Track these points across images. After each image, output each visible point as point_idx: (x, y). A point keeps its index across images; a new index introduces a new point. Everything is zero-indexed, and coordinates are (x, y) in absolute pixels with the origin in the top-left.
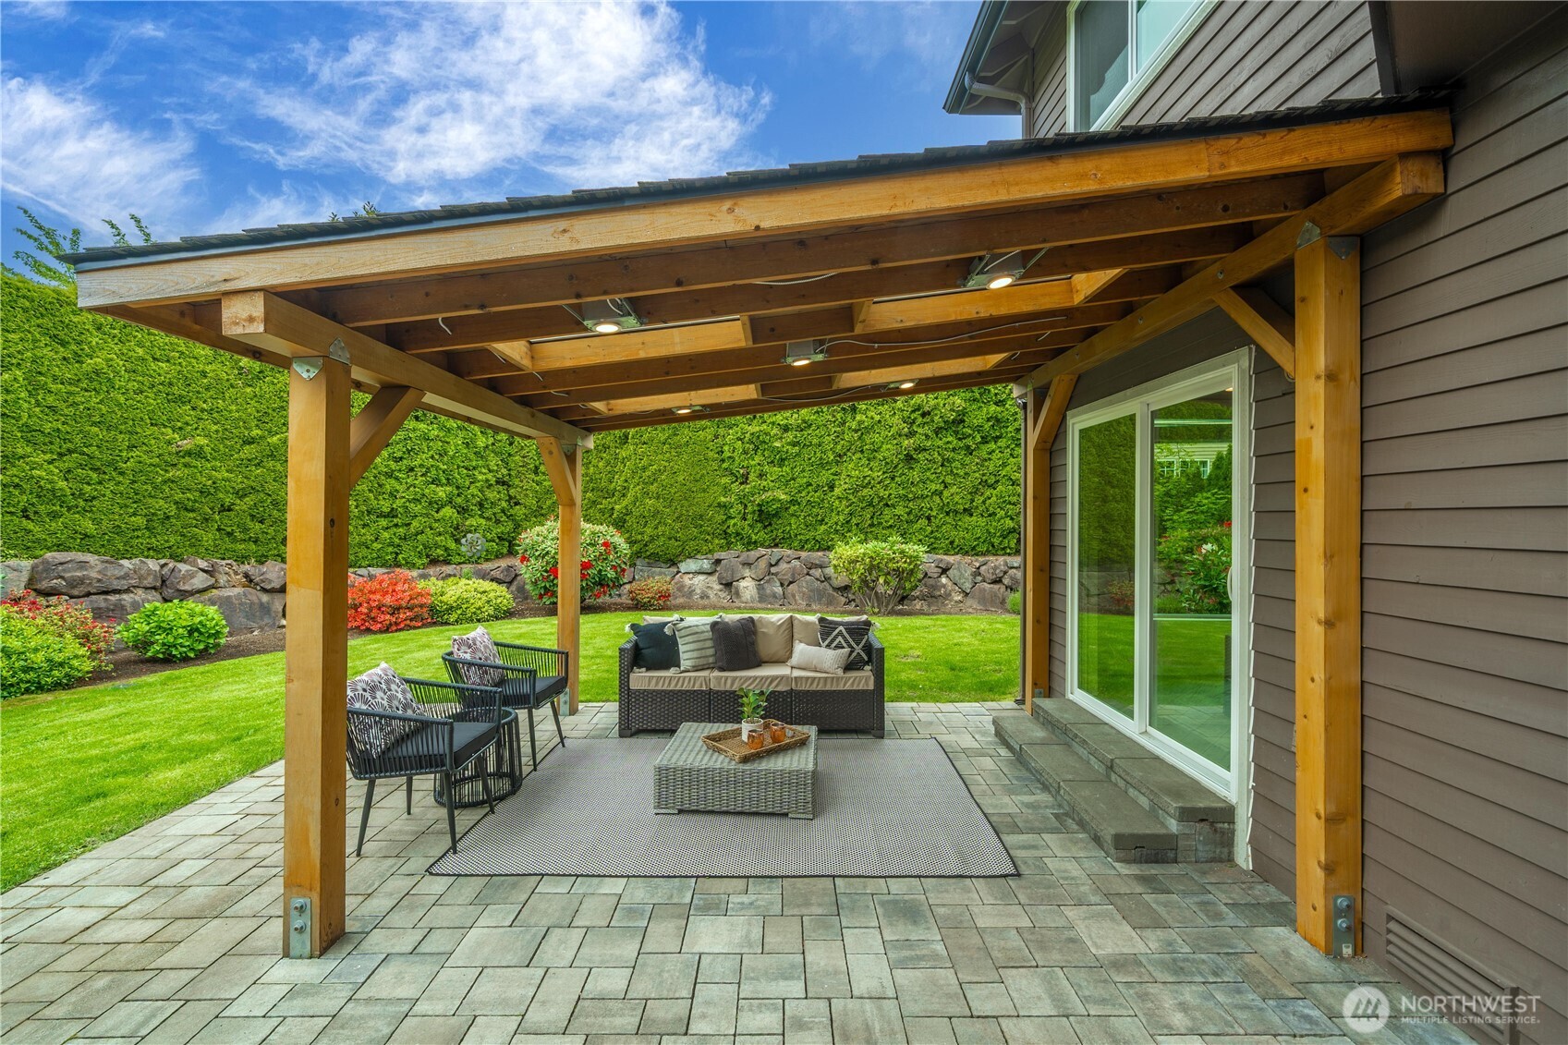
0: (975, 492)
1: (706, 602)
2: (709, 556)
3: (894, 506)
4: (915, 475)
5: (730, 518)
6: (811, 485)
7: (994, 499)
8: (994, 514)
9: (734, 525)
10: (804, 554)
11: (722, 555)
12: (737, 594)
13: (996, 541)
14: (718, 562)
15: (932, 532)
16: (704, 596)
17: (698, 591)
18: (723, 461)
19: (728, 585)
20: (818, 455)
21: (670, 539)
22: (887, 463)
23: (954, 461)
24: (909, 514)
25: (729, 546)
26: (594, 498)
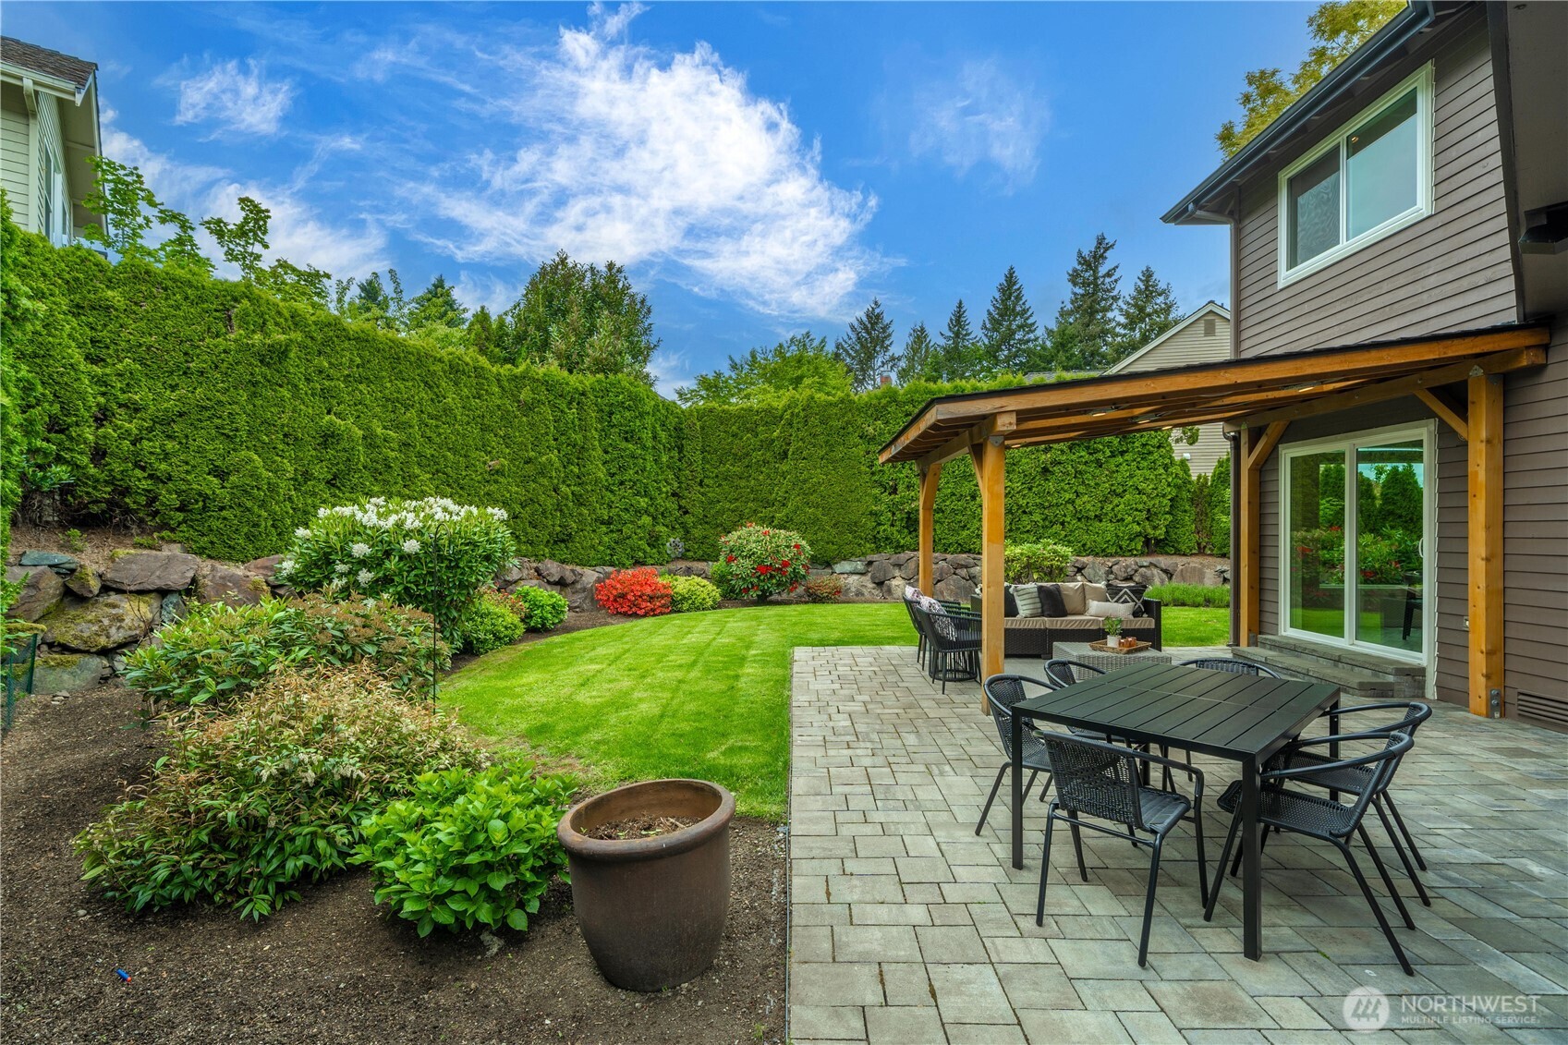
0: (1106, 500)
1: (860, 598)
2: (862, 558)
3: (1031, 513)
4: (1051, 486)
5: (879, 524)
6: (954, 494)
7: (1122, 506)
8: (1123, 520)
9: (884, 530)
10: (949, 557)
11: (875, 557)
12: (889, 591)
13: (1124, 544)
14: (870, 563)
15: (1066, 536)
16: (859, 593)
17: (853, 589)
18: (873, 474)
19: (880, 584)
20: (962, 468)
21: (828, 543)
22: (1026, 475)
23: (1086, 472)
24: (1044, 520)
25: (878, 549)
26: (754, 508)
